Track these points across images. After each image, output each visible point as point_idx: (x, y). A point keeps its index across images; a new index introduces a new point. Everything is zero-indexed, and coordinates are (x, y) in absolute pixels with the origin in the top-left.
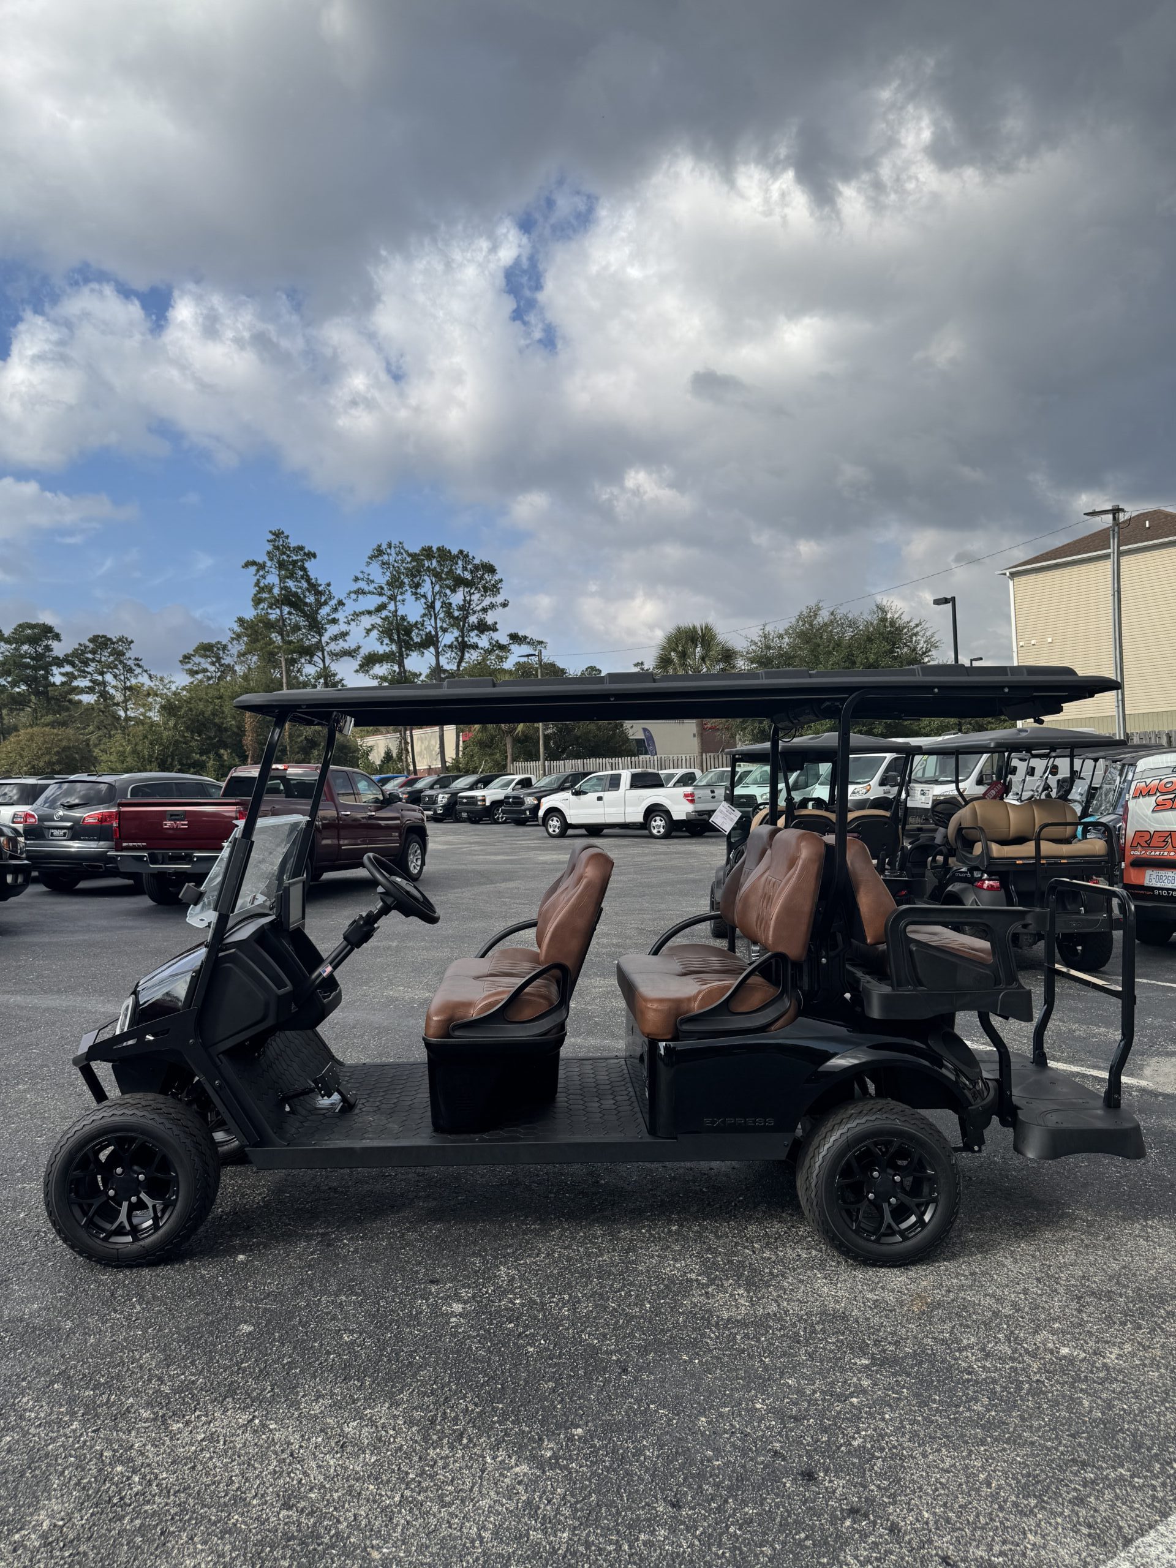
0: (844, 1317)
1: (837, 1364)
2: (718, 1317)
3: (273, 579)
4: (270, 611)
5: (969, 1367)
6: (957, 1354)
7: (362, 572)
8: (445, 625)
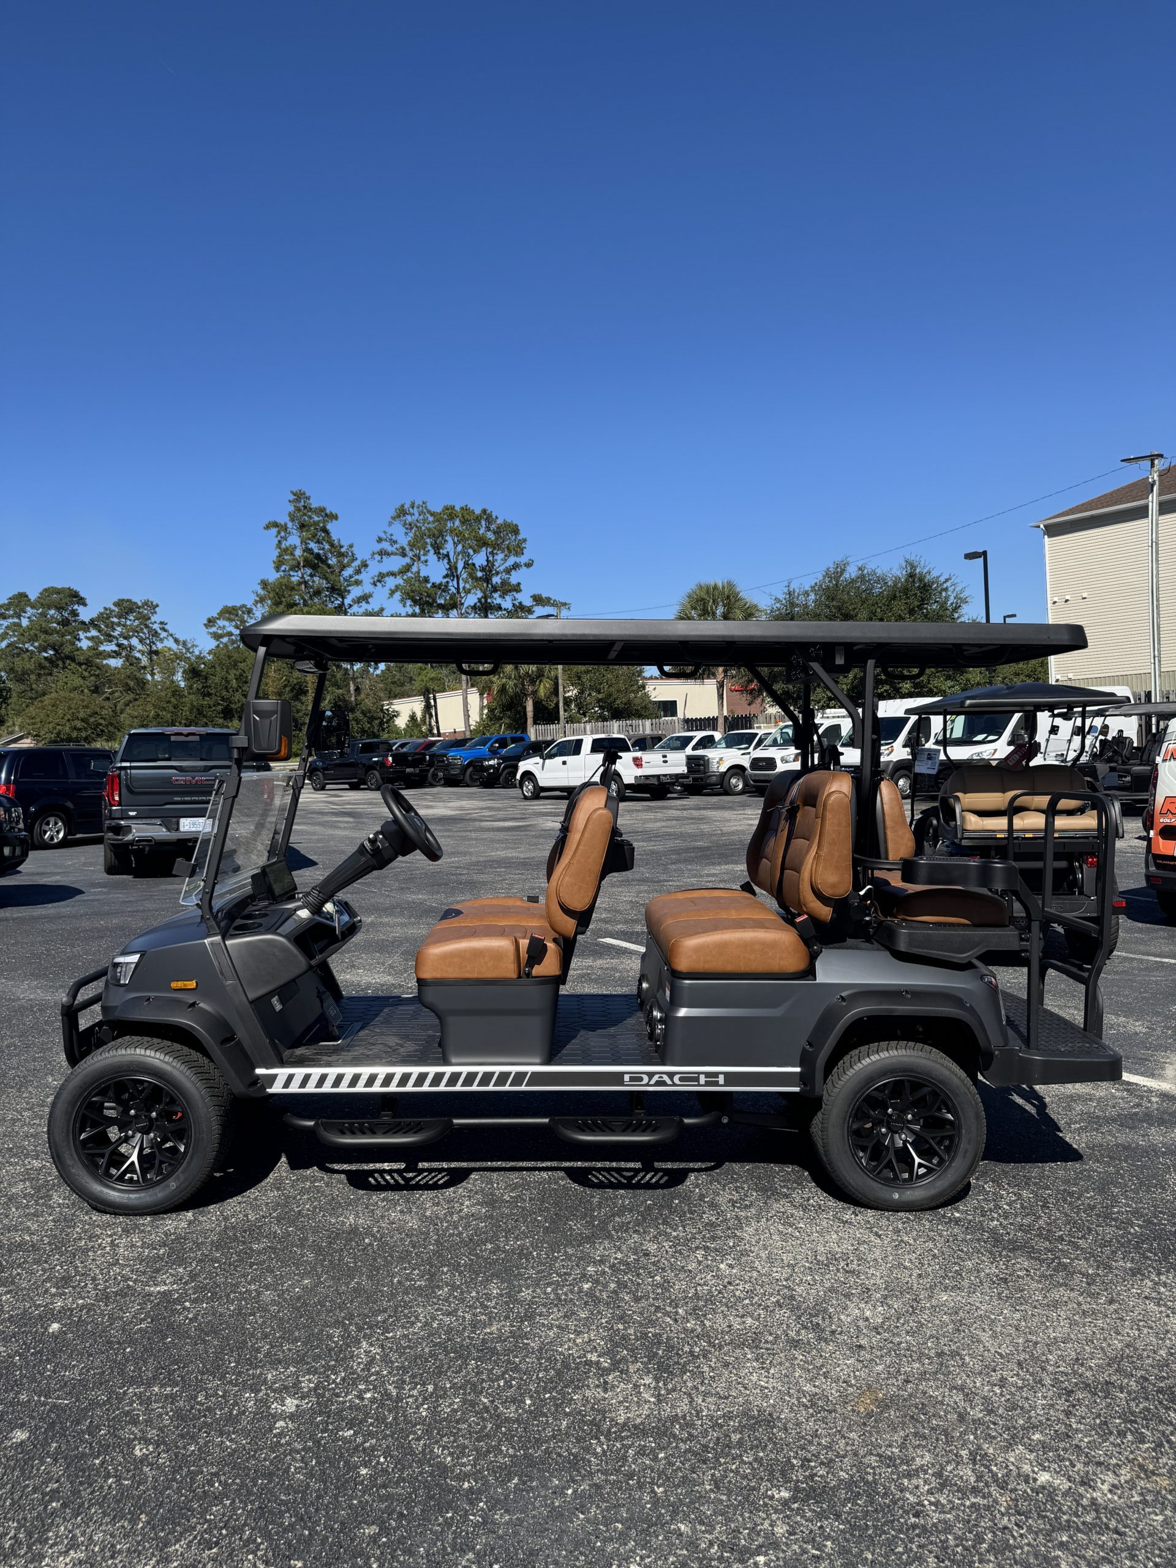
0: (769, 1421)
1: (749, 1499)
2: (612, 1420)
3: (294, 540)
4: (292, 573)
5: (918, 1504)
6: (906, 1482)
8: (468, 586)
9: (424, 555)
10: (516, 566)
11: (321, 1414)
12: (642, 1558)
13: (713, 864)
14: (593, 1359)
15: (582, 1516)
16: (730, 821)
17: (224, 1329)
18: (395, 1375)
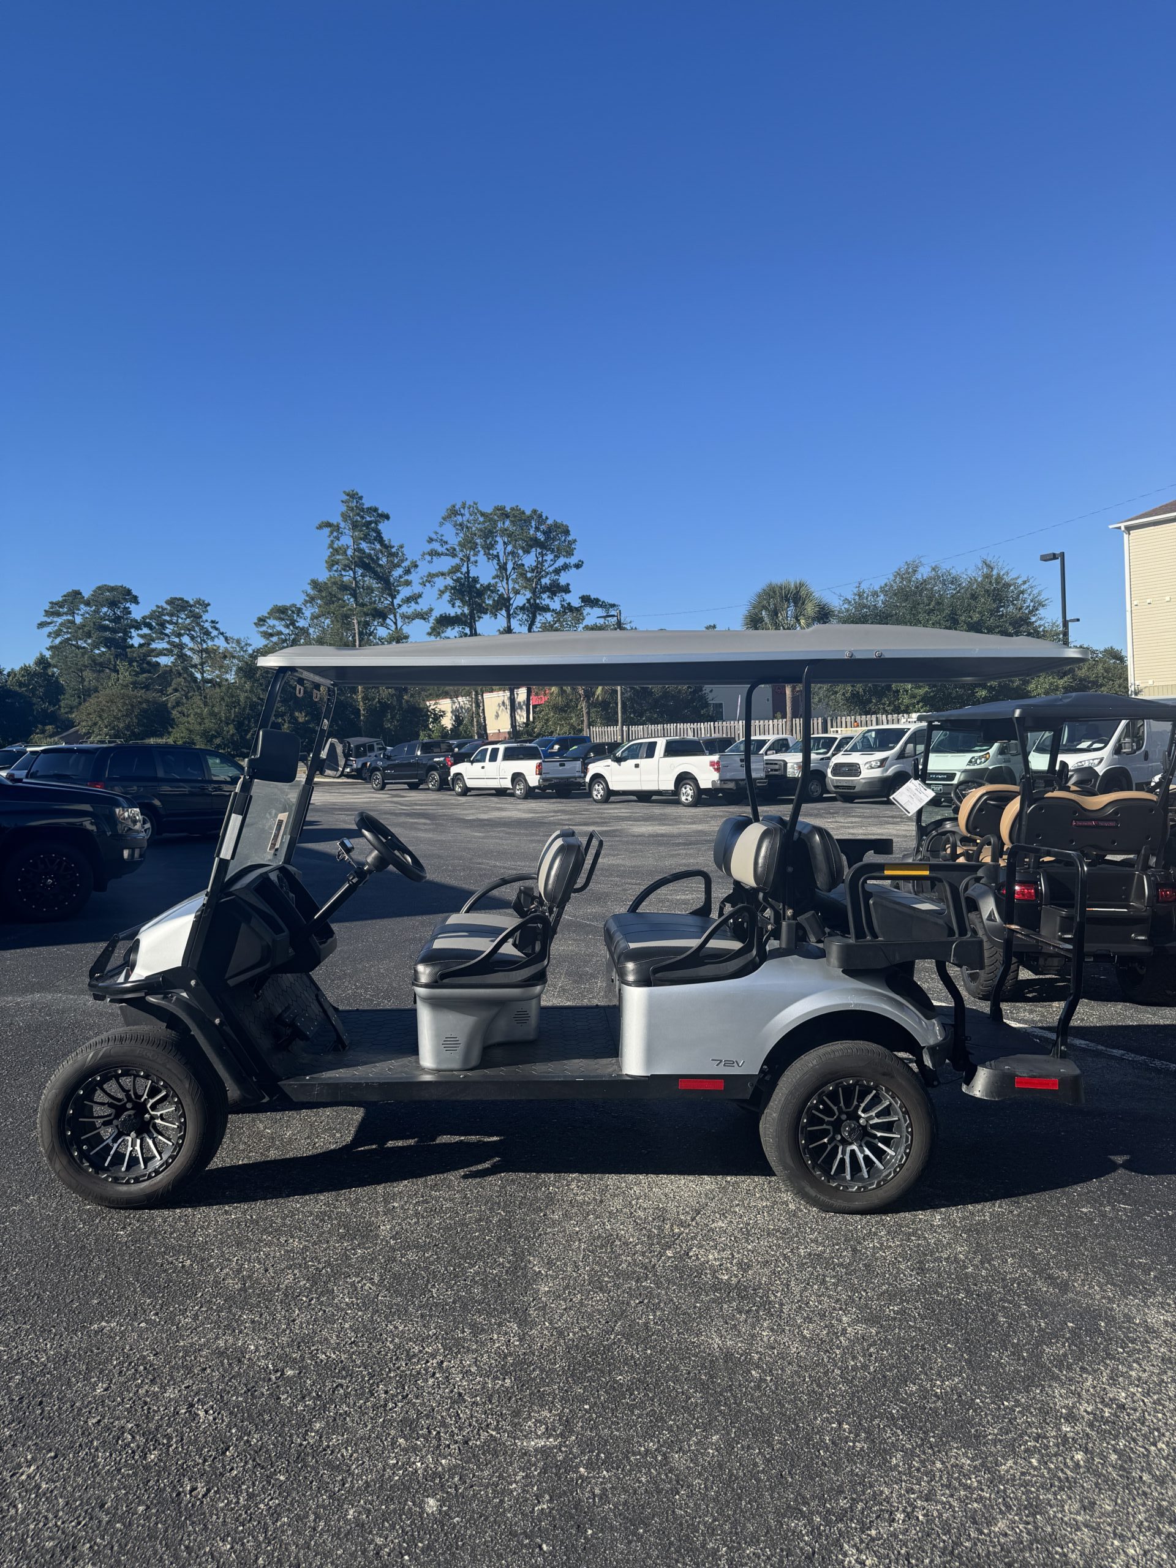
3: (346, 540)
4: (343, 573)
7: (436, 533)
8: (517, 586)
9: (475, 555)
10: (566, 567)
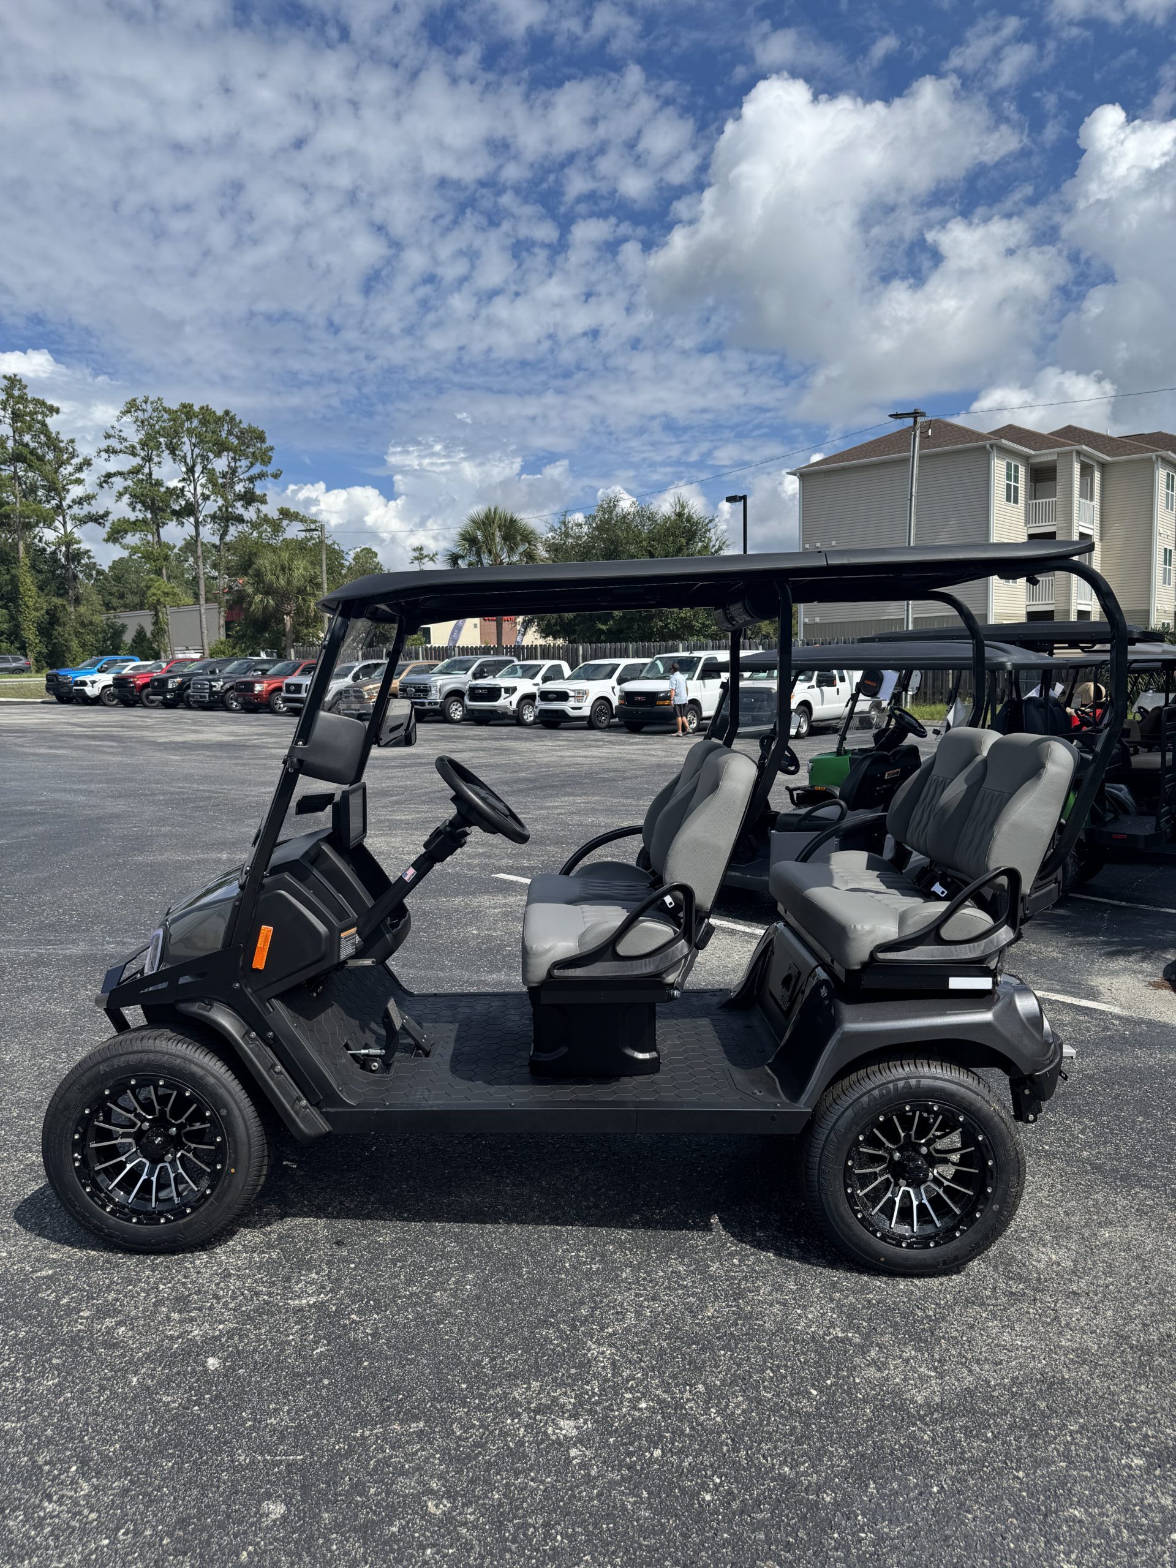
7: (113, 427)
8: (207, 493)
9: (159, 456)
10: (262, 476)
11: (610, 1434)
12: (1068, 1554)
13: (551, 796)
14: (840, 1335)
15: (970, 1516)
16: (536, 752)
17: (422, 1343)
18: (652, 1378)
